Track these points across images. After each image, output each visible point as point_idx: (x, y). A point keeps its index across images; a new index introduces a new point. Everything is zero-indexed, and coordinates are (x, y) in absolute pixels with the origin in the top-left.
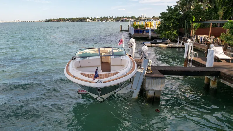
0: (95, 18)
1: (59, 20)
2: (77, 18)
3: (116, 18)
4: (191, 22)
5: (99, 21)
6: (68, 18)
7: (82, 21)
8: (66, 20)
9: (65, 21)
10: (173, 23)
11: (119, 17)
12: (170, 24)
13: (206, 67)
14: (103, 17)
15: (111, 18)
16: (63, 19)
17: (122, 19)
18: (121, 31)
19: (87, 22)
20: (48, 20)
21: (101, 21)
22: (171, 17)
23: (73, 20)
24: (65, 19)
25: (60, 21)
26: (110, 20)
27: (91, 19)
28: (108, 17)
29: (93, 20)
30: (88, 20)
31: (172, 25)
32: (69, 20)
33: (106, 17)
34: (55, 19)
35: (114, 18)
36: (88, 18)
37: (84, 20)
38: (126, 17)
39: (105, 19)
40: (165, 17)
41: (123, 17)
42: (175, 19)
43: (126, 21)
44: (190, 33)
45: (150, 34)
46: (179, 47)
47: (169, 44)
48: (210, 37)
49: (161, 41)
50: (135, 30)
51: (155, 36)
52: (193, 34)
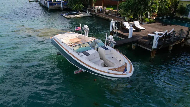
18: (30, 1)
45: (62, 6)
46: (88, 16)
47: (81, 14)
48: (103, 7)
49: (75, 13)
50: (49, 4)
51: (65, 7)
52: (93, 6)
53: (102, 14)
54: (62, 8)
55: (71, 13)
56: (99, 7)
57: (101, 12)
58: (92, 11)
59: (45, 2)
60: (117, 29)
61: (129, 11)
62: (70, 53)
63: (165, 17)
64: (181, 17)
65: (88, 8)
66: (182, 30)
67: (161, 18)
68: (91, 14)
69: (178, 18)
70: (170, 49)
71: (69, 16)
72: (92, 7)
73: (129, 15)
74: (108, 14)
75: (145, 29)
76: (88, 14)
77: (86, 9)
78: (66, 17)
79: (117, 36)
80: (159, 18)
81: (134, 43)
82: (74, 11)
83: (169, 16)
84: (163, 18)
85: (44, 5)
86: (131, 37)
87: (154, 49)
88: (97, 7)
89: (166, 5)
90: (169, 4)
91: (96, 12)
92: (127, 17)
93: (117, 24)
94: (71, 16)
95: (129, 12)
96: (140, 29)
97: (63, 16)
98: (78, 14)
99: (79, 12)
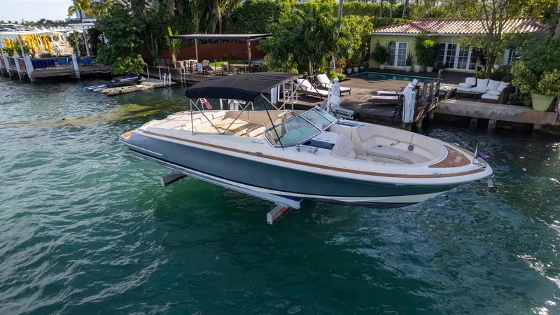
4: (167, 39)
10: (135, 42)
12: (130, 44)
31: (133, 45)
40: (115, 30)
42: (136, 32)
44: (171, 58)
45: (76, 68)
46: (168, 86)
47: (147, 83)
49: (128, 79)
50: (33, 62)
51: (87, 70)
54: (78, 74)
55: (117, 81)
57: (203, 73)
58: (175, 73)
61: (290, 56)
63: (356, 69)
64: (382, 67)
65: (157, 65)
69: (378, 70)
71: (112, 90)
72: (170, 62)
73: (290, 68)
76: (166, 81)
80: (347, 72)
83: (363, 66)
84: (353, 72)
87: (409, 124)
91: (188, 74)
94: (119, 89)
95: (290, 59)
98: (139, 83)
99: (140, 78)
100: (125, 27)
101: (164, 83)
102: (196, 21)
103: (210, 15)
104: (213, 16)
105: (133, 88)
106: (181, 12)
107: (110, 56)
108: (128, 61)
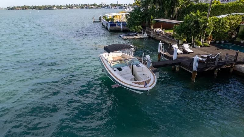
0: (61, 5)
1: (24, 8)
2: (43, 6)
3: (80, 5)
4: (150, 20)
5: (65, 8)
6: (34, 6)
7: (49, 9)
8: (32, 8)
9: (30, 9)
10: (139, 20)
11: (83, 4)
12: (137, 21)
13: (173, 59)
14: (68, 5)
15: (75, 5)
16: (29, 7)
17: (86, 6)
18: (94, 22)
19: (54, 9)
20: (11, 7)
21: (67, 8)
22: (137, 16)
23: (40, 8)
24: (30, 7)
25: (26, 9)
26: (75, 7)
27: (58, 7)
28: (73, 5)
29: (60, 7)
30: (55, 8)
31: (138, 21)
32: (35, 8)
33: (71, 5)
34: (19, 7)
35: (78, 5)
36: (54, 6)
37: (51, 8)
38: (89, 5)
39: (71, 7)
40: (133, 16)
41: (87, 5)
42: (140, 17)
43: (89, 8)
44: (150, 27)
45: (122, 28)
46: (145, 38)
47: (139, 36)
48: (162, 30)
49: (132, 34)
50: (110, 25)
51: (125, 28)
52: (152, 28)
53: (159, 36)
54: (122, 29)
55: (129, 34)
56: (158, 29)
57: (158, 35)
58: (150, 33)
59: (106, 23)
60: (164, 50)
61: (182, 34)
62: (108, 69)
63: (223, 42)
64: (242, 41)
65: (146, 29)
66: (227, 54)
67: (217, 42)
68: (149, 36)
70: (216, 73)
71: (126, 37)
72: (150, 29)
73: (183, 38)
74: (164, 37)
75: (193, 52)
76: (145, 36)
77: (144, 31)
78: (123, 38)
79: (164, 58)
80: (216, 43)
81: (177, 65)
82: (132, 32)
83: (228, 40)
84: (220, 42)
85: (106, 26)
86: (176, 59)
87: (195, 71)
88: (155, 29)
89: (224, 29)
90: (227, 28)
91: (154, 34)
92: (180, 40)
93: (164, 46)
94: (128, 37)
96: (188, 52)
97: (120, 36)
98: (136, 36)
99: (137, 34)
100: (136, 15)
101: (144, 37)
102: (166, 12)
103: (172, 10)
104: (173, 11)
105: (133, 37)
106: (161, 9)
107: (130, 24)
108: (136, 27)
